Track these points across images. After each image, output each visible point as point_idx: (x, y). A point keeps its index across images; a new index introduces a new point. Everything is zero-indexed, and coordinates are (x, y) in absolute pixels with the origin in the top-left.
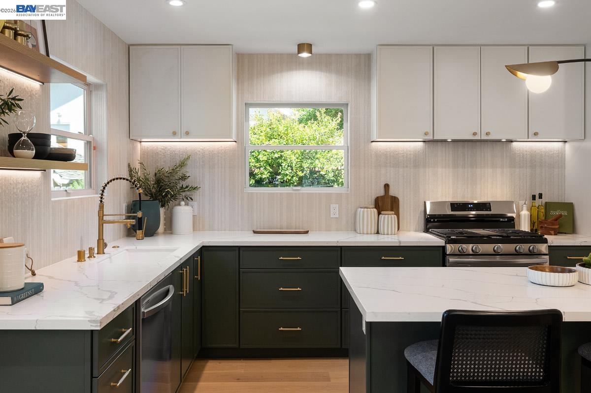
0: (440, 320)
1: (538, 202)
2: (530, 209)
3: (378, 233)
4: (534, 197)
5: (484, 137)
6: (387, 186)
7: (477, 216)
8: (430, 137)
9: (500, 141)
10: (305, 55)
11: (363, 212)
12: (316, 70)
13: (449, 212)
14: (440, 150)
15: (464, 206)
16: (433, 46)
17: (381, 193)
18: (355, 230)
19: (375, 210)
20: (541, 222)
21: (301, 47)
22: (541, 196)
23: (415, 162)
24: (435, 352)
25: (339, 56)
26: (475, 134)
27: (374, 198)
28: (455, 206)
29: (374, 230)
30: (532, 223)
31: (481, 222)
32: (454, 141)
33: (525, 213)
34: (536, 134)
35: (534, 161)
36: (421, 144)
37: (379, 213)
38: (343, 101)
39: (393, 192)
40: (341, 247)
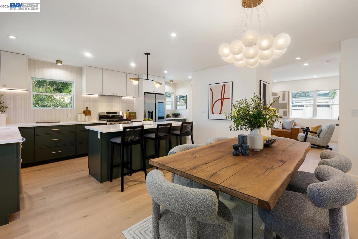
0: (122, 131)
1: (128, 112)
2: (126, 114)
3: (85, 121)
4: (127, 110)
5: (116, 95)
6: (87, 108)
7: (111, 116)
8: (101, 94)
9: (119, 96)
10: (59, 64)
11: (80, 115)
12: (62, 69)
13: (106, 115)
14: (103, 97)
15: (110, 113)
16: (102, 69)
17: (85, 109)
18: (77, 121)
19: (84, 115)
20: (129, 117)
21: (58, 62)
22: (129, 110)
23: (96, 101)
24: (121, 138)
25: (71, 66)
26: (113, 94)
27: (83, 111)
28: (107, 113)
29: (84, 120)
30: (127, 117)
31: (113, 117)
32: (108, 95)
33: (125, 115)
34: (128, 95)
35: (127, 102)
36: (98, 96)
37: (85, 115)
38: (72, 81)
39: (89, 109)
40: (75, 125)
